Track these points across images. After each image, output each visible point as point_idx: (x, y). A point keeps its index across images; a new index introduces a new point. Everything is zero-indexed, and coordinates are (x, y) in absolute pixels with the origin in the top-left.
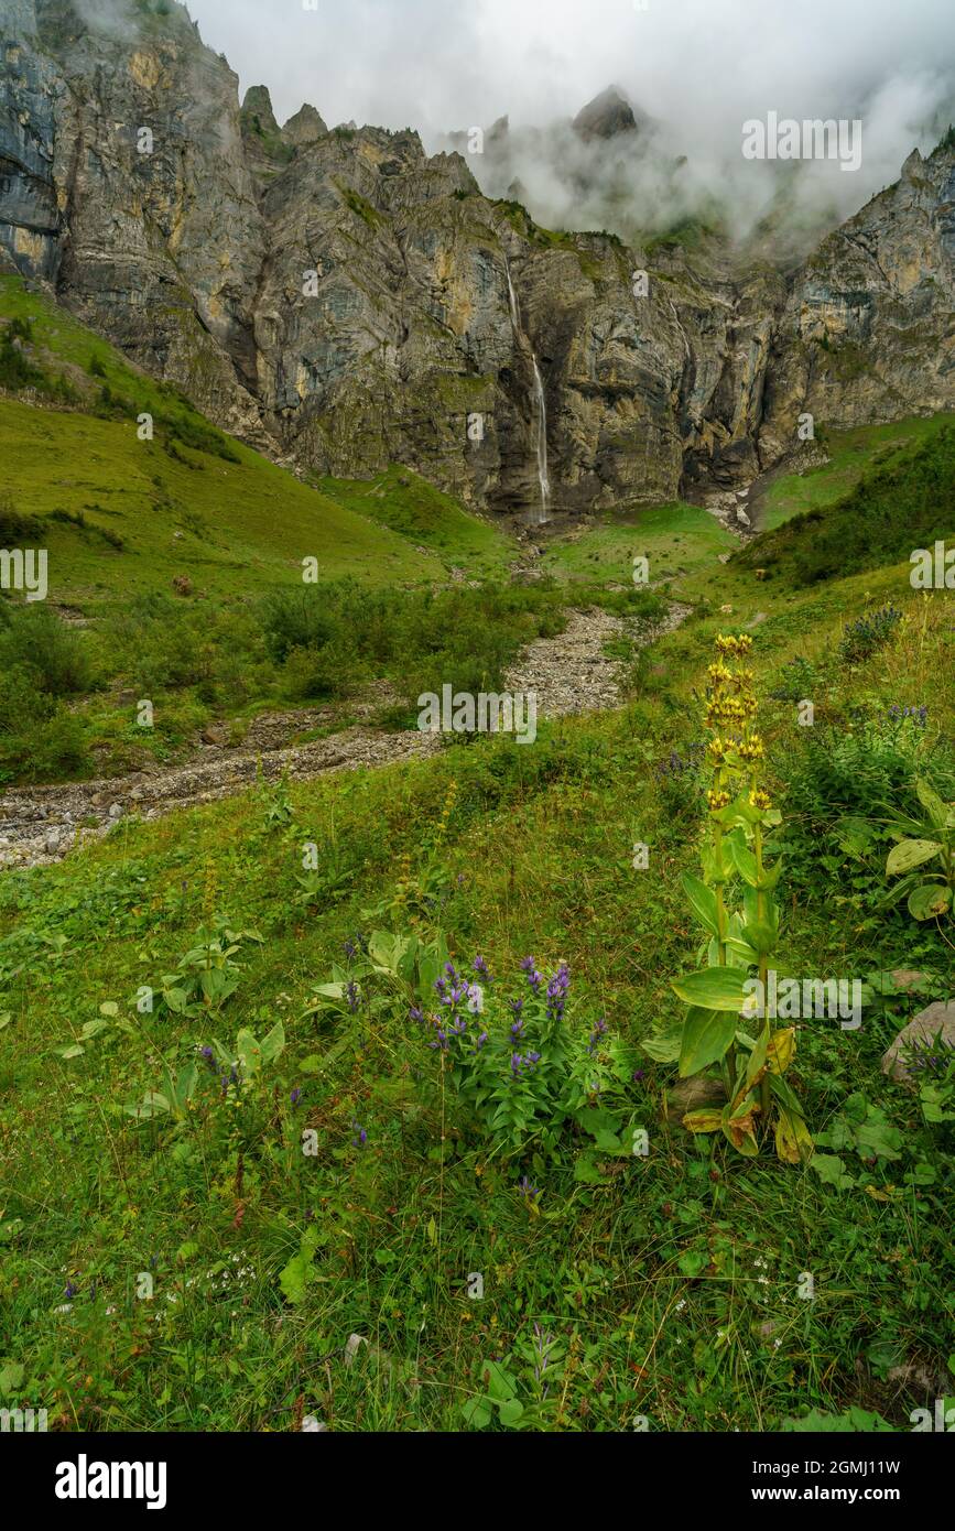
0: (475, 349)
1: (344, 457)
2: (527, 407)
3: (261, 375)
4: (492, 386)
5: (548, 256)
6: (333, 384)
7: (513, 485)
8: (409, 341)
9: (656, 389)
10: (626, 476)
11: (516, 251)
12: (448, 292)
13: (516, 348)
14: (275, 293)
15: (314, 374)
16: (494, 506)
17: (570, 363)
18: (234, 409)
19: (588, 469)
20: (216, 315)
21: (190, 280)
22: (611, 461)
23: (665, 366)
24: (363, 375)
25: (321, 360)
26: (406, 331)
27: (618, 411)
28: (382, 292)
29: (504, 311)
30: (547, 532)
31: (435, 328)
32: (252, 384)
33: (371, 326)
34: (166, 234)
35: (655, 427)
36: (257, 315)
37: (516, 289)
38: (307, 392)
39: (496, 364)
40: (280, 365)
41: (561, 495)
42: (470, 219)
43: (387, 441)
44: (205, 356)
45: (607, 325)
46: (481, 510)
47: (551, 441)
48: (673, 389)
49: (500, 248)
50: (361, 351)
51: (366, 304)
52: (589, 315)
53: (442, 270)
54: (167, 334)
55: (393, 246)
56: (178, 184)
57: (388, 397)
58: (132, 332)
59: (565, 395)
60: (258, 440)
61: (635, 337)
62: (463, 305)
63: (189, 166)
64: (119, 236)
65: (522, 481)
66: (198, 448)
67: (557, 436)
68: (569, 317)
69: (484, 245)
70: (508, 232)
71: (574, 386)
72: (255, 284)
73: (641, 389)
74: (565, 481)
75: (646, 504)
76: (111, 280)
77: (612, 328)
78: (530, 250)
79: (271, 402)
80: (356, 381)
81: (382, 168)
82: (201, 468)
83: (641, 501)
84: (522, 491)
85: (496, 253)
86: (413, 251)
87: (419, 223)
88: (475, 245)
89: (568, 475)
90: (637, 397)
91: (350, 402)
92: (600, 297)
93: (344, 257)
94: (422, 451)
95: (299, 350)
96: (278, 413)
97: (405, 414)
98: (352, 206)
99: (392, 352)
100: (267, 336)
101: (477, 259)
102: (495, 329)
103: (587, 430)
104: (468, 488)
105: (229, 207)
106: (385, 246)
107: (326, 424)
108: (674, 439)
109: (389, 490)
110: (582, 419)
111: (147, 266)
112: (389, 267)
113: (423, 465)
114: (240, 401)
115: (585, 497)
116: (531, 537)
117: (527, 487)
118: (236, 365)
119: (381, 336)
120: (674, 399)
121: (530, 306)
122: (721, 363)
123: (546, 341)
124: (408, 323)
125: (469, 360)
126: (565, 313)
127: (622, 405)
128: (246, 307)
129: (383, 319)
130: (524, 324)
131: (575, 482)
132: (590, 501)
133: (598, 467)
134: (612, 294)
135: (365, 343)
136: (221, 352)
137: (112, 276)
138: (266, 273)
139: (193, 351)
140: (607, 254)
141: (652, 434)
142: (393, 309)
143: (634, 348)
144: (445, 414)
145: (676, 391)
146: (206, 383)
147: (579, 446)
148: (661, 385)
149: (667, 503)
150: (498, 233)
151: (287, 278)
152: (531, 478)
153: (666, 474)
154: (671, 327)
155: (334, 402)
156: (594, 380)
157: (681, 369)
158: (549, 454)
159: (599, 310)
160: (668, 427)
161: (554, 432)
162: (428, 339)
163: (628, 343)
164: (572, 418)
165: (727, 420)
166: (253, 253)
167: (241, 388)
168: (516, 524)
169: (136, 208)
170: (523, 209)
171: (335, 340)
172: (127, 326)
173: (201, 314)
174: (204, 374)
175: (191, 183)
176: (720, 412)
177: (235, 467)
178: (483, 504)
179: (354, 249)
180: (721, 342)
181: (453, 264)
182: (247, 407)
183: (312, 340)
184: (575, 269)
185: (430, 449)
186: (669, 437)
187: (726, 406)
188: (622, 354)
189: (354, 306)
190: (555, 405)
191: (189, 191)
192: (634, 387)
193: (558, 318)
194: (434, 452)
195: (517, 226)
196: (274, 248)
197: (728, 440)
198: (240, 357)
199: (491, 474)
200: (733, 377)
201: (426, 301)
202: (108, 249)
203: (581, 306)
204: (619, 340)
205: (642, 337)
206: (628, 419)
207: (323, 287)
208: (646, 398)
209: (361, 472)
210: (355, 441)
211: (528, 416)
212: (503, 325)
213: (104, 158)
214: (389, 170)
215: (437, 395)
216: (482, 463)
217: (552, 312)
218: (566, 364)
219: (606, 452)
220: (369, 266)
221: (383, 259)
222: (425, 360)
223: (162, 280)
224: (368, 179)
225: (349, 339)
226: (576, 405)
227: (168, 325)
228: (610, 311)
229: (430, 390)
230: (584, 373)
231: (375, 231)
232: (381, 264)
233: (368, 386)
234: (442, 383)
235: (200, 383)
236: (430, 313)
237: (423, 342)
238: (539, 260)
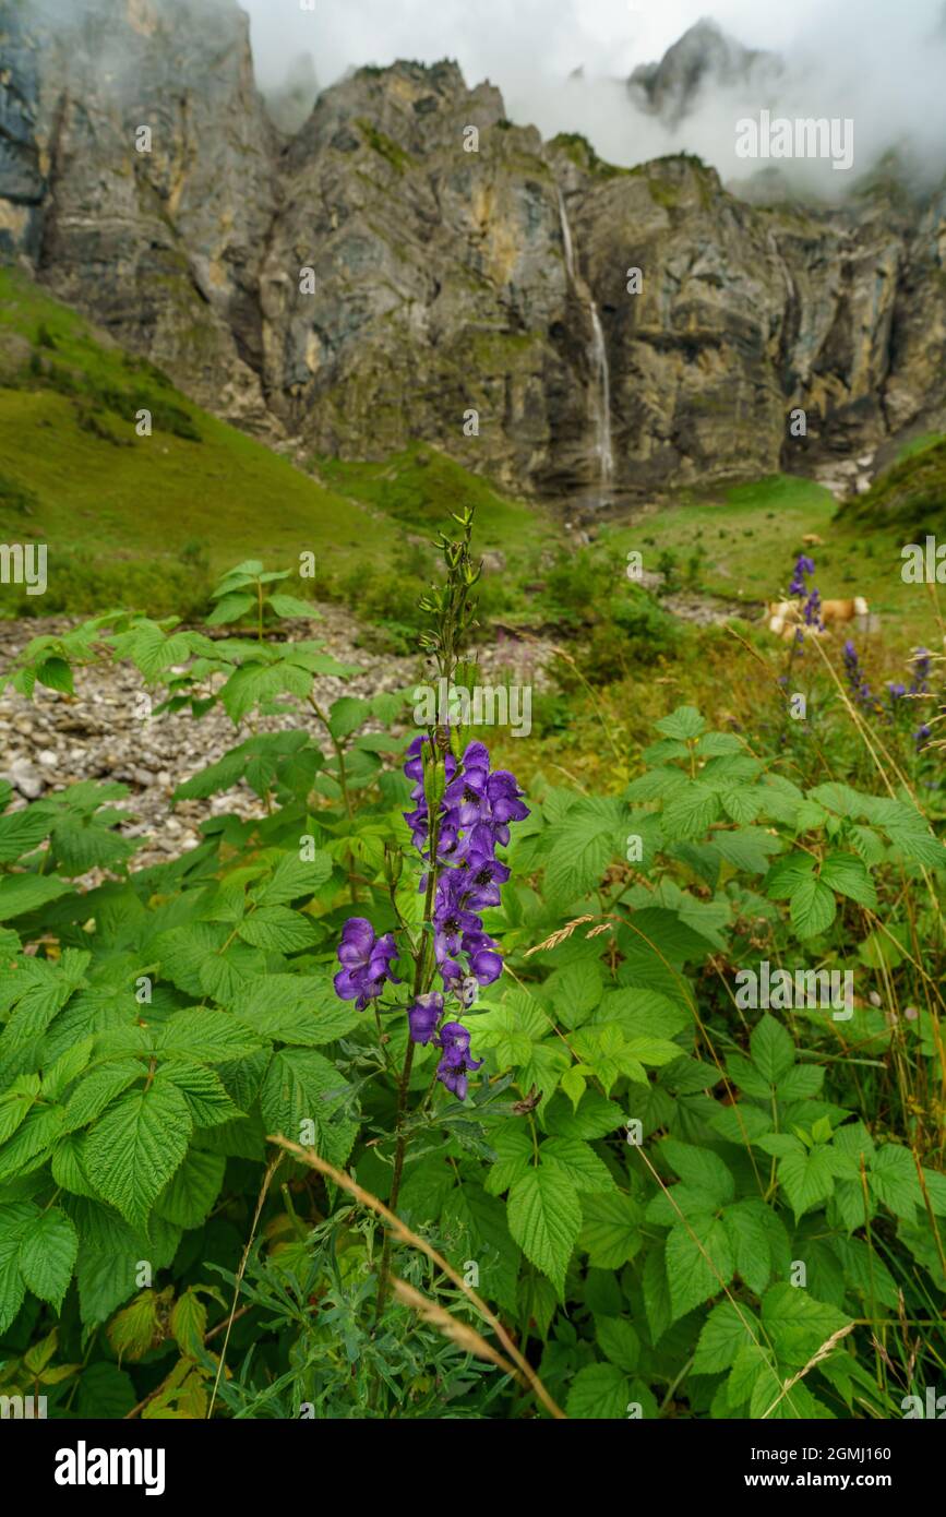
0: (520, 300)
1: (354, 435)
2: (585, 367)
3: (268, 348)
4: (539, 344)
5: (612, 186)
6: (346, 351)
7: (566, 462)
8: (441, 296)
9: (748, 335)
10: (709, 445)
11: (572, 185)
12: (489, 237)
13: (570, 296)
14: (284, 253)
15: (326, 341)
16: (543, 488)
17: (638, 311)
18: (229, 387)
19: (662, 439)
20: (217, 282)
21: (191, 246)
22: (691, 427)
23: (761, 308)
24: (381, 338)
25: (334, 325)
26: (438, 287)
27: (700, 366)
28: (409, 242)
29: (556, 254)
30: (604, 515)
31: (472, 279)
32: (256, 360)
33: (393, 282)
34: (164, 195)
35: (748, 383)
36: (263, 279)
37: (572, 227)
38: (318, 363)
39: (545, 317)
40: (289, 335)
41: (627, 473)
42: (516, 150)
43: (407, 414)
44: (201, 328)
45: (685, 260)
46: (526, 494)
47: (616, 407)
48: (772, 335)
49: (552, 180)
50: (379, 309)
51: (387, 254)
52: (663, 251)
53: (480, 210)
54: (156, 306)
55: (426, 190)
56: (177, 138)
57: (411, 362)
58: (118, 306)
59: (632, 350)
60: (258, 422)
61: (720, 273)
62: (506, 250)
63: (189, 117)
64: (106, 200)
65: (578, 456)
67: (622, 400)
68: (637, 254)
69: (531, 177)
70: (563, 164)
71: (644, 337)
72: (262, 245)
73: (729, 337)
74: (633, 455)
75: (735, 479)
76: (97, 250)
77: (692, 263)
78: (591, 182)
79: (278, 378)
80: (372, 345)
81: (418, 106)
83: (730, 474)
84: (577, 469)
85: (546, 186)
86: (447, 193)
87: (455, 159)
88: (521, 177)
89: (637, 447)
90: (725, 346)
91: (364, 372)
92: (675, 228)
93: (360, 202)
94: (450, 424)
95: (309, 315)
96: (287, 391)
97: (431, 382)
98: (375, 145)
99: (419, 311)
100: (274, 303)
101: (522, 194)
102: (543, 276)
103: (662, 392)
104: (506, 466)
105: (232, 157)
106: (415, 191)
107: (336, 399)
108: (772, 398)
109: (403, 472)
110: (653, 377)
111: (137, 231)
112: (420, 214)
113: (451, 441)
114: (237, 377)
115: (658, 473)
116: (585, 523)
117: (583, 464)
118: (238, 338)
119: (406, 292)
120: (773, 348)
121: (590, 248)
122: (834, 304)
123: (607, 286)
124: (440, 276)
125: (514, 316)
126: (631, 249)
127: (706, 358)
128: (250, 270)
129: (407, 273)
130: (583, 269)
131: (645, 455)
132: (663, 477)
133: (674, 437)
134: (690, 223)
135: (384, 300)
136: (218, 323)
137: (97, 246)
138: (276, 231)
139: (185, 324)
140: (686, 178)
141: (744, 391)
142: (421, 261)
143: (720, 286)
144: (479, 379)
145: (776, 339)
146: (199, 358)
147: (650, 411)
148: (755, 331)
149: (763, 475)
150: (551, 165)
151: (297, 234)
152: (589, 453)
153: (763, 441)
154: (769, 263)
155: (347, 372)
156: (669, 329)
157: (781, 311)
158: (614, 423)
159: (675, 242)
160: (764, 382)
161: (618, 396)
162: (463, 293)
163: (712, 280)
164: (641, 377)
165: (843, 373)
166: (261, 209)
167: (240, 362)
168: (568, 509)
169: (127, 167)
170: (584, 141)
171: (350, 299)
172: (112, 299)
173: (201, 283)
174: (196, 348)
175: (192, 135)
176: (834, 363)
178: (529, 486)
179: (373, 192)
180: (834, 278)
181: (494, 203)
182: (246, 385)
183: (324, 302)
184: (644, 197)
185: (459, 422)
186: (766, 393)
187: (842, 356)
188: (705, 294)
189: (372, 258)
190: (620, 363)
191: (190, 146)
192: (719, 334)
193: (623, 258)
195: (576, 157)
196: (286, 204)
197: (844, 397)
198: (244, 329)
199: (538, 449)
200: (850, 319)
201: (461, 249)
202: (94, 213)
203: (652, 240)
204: (701, 277)
205: (730, 273)
206: (713, 375)
207: (337, 238)
208: (735, 348)
209: (373, 453)
210: (368, 416)
211: (586, 377)
212: (555, 270)
213: (92, 114)
214: (425, 107)
215: (470, 357)
216: (526, 436)
217: (616, 250)
218: (633, 312)
219: (685, 416)
220: (393, 212)
221: (412, 204)
222: (458, 318)
223: (154, 245)
224: (400, 119)
225: (365, 298)
226: (646, 361)
227: (158, 295)
228: (688, 244)
229: (463, 352)
230: (656, 322)
231: (402, 174)
232: (408, 210)
233: (387, 351)
234: (478, 344)
235: (191, 359)
236: (467, 263)
237: (457, 296)
238: (601, 193)
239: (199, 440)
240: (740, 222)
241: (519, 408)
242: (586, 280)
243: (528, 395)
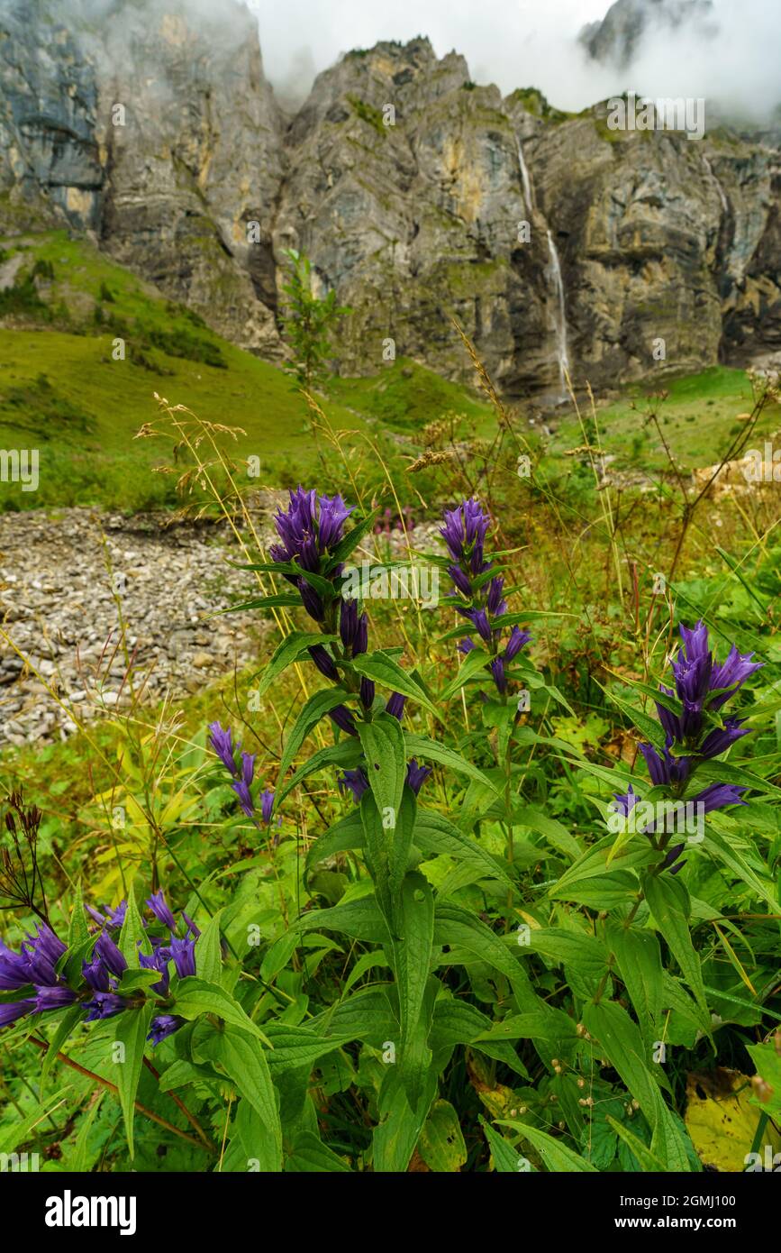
0: (486, 233)
1: (351, 356)
2: (543, 286)
3: (280, 291)
4: (503, 269)
5: (563, 129)
6: (343, 287)
7: (529, 367)
8: (419, 236)
9: (687, 247)
11: (528, 131)
12: (458, 182)
13: (529, 226)
14: (291, 210)
15: (326, 280)
16: (509, 391)
17: (589, 234)
18: (250, 323)
19: (612, 343)
21: (216, 212)
22: (638, 330)
23: (698, 223)
24: (371, 275)
25: (332, 266)
27: (644, 277)
28: (391, 192)
29: (516, 191)
30: (562, 411)
31: (445, 219)
32: (271, 300)
33: (380, 227)
34: (195, 173)
35: (688, 288)
36: (275, 233)
37: (529, 168)
38: (321, 297)
39: (508, 246)
40: (296, 277)
41: (581, 373)
42: (479, 107)
43: (394, 336)
44: (226, 277)
45: (629, 187)
46: (495, 396)
47: (571, 318)
48: (708, 246)
49: (511, 129)
50: (369, 250)
51: (373, 205)
52: (608, 180)
53: (450, 160)
54: (191, 262)
55: (404, 148)
56: (204, 126)
57: (396, 292)
58: (162, 264)
59: (584, 268)
60: (274, 350)
61: (660, 195)
62: (473, 192)
63: (213, 107)
64: (151, 180)
65: (539, 362)
66: (181, 356)
67: (576, 312)
68: (586, 186)
69: (493, 128)
70: (520, 115)
71: (594, 257)
72: (273, 205)
73: (670, 250)
74: (586, 358)
75: (679, 373)
76: (145, 221)
77: (635, 189)
78: (545, 128)
79: (289, 313)
80: (364, 281)
81: (396, 79)
82: (172, 374)
83: (673, 369)
84: (539, 372)
85: (506, 134)
86: (422, 148)
87: (429, 119)
88: (484, 129)
89: (590, 351)
90: (666, 259)
91: (358, 303)
92: (619, 160)
93: (351, 163)
94: (430, 341)
95: (313, 260)
97: (413, 307)
98: (362, 115)
99: (401, 249)
100: (284, 252)
101: (486, 143)
102: (506, 211)
103: (611, 302)
104: (478, 374)
105: (247, 136)
106: (396, 150)
107: (336, 327)
108: (711, 301)
109: (391, 384)
110: (603, 290)
111: (175, 203)
112: (400, 169)
113: (430, 356)
114: (256, 315)
115: (610, 372)
116: (546, 418)
117: (544, 368)
118: (256, 282)
119: (390, 234)
120: (710, 257)
121: (545, 184)
122: (765, 214)
123: (561, 215)
124: (418, 219)
125: (481, 248)
126: (581, 183)
127: (649, 270)
128: (264, 227)
129: (392, 218)
130: (540, 202)
131: (597, 357)
132: (614, 376)
133: (623, 340)
134: (632, 154)
135: (372, 243)
136: (240, 272)
137: (145, 217)
138: (284, 193)
139: (214, 275)
141: (684, 296)
143: (660, 206)
144: (453, 302)
145: (712, 249)
146: (225, 302)
147: (601, 319)
148: (693, 243)
149: (704, 368)
150: (510, 117)
151: (301, 194)
152: (548, 359)
153: (703, 338)
154: (704, 182)
155: (344, 303)
156: (616, 247)
157: (717, 224)
158: (569, 331)
159: (619, 172)
160: (702, 287)
161: (573, 308)
162: (438, 231)
163: (653, 202)
164: (593, 291)
165: (774, 274)
166: (271, 176)
167: (258, 303)
168: (531, 407)
169: (166, 153)
170: (538, 93)
171: (344, 244)
172: (158, 259)
173: (225, 240)
174: (223, 294)
175: (215, 122)
176: (766, 266)
177: (220, 371)
178: (498, 391)
179: (361, 153)
180: (764, 191)
181: (462, 152)
182: (263, 320)
183: (323, 248)
184: (591, 136)
185: (437, 339)
186: (704, 297)
188: (647, 215)
189: (362, 209)
190: (574, 280)
191: (214, 131)
192: (661, 249)
193: (574, 190)
194: (442, 341)
195: (531, 108)
196: (291, 170)
197: (776, 296)
198: (261, 275)
199: (504, 358)
201: (435, 195)
202: (141, 192)
203: (599, 172)
204: (642, 201)
205: (670, 194)
206: (656, 285)
207: (332, 195)
208: (676, 259)
209: (366, 369)
210: (362, 339)
211: (544, 294)
212: (515, 205)
213: (137, 112)
214: (402, 79)
215: (445, 283)
216: (494, 348)
217: (568, 184)
218: (584, 235)
219: (632, 322)
220: (378, 169)
221: (394, 161)
222: (434, 252)
223: (189, 214)
224: (381, 92)
225: (357, 242)
226: (596, 276)
227: (192, 253)
228: (632, 172)
229: (439, 280)
230: (604, 242)
231: (385, 137)
232: (391, 166)
233: (376, 284)
234: (451, 272)
235: (219, 303)
236: (440, 206)
237: (432, 234)
238: (554, 136)
239: (225, 367)
240: (677, 149)
241: (487, 324)
242: (543, 212)
243: (494, 313)
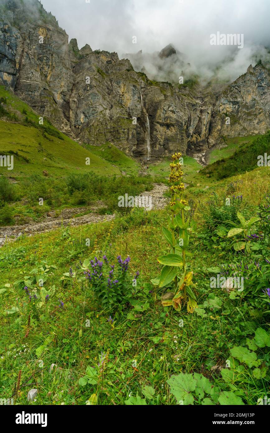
0: (131, 111)
1: (93, 139)
2: (145, 128)
3: (71, 116)
5: (152, 88)
6: (91, 119)
7: (140, 149)
8: (113, 109)
9: (180, 124)
10: (171, 148)
11: (143, 86)
12: (124, 96)
13: (142, 112)
14: (76, 94)
15: (86, 116)
16: (135, 155)
17: (157, 116)
18: (63, 125)
19: (161, 146)
20: (59, 99)
21: (53, 89)
22: (168, 143)
23: (183, 119)
24: (100, 117)
25: (88, 113)
26: (112, 106)
27: (170, 130)
28: (106, 95)
29: (139, 102)
30: (149, 162)
31: (120, 105)
32: (68, 118)
33: (102, 104)
34: (46, 76)
35: (180, 135)
36: (71, 100)
37: (143, 96)
38: (84, 121)
39: (136, 116)
40: (76, 113)
41: (153, 153)
42: (130, 77)
43: (105, 135)
44: (55, 110)
45: (167, 107)
46: (131, 156)
47: (151, 138)
48: (185, 125)
49: (139, 85)
50: (99, 111)
51: (101, 98)
52: (163, 104)
53: (122, 90)
54: (45, 104)
55: (109, 83)
56: (50, 63)
57: (106, 123)
58: (35, 103)
59: (155, 125)
60: (69, 134)
61: (175, 110)
62: (128, 100)
63: (53, 59)
64: (33, 76)
65: (143, 148)
66: (52, 135)
67: (153, 136)
68: (157, 104)
69: (134, 84)
71: (158, 123)
72: (70, 91)
73: (176, 124)
74: (155, 149)
76: (30, 88)
77: (169, 108)
78: (147, 86)
79: (73, 123)
80: (97, 119)
81: (107, 62)
82: (52, 141)
84: (142, 151)
86: (115, 84)
87: (117, 77)
88: (132, 84)
89: (155, 147)
90: (175, 126)
91: (95, 125)
92: (165, 99)
93: (95, 85)
94: (115, 139)
95: (82, 110)
96: (75, 127)
97: (111, 128)
98: (98, 72)
99: (108, 111)
100: (73, 105)
101: (132, 87)
102: (137, 107)
103: (161, 135)
104: (127, 149)
105: (64, 70)
106: (107, 83)
107: (89, 130)
108: (185, 139)
109: (105, 149)
110: (160, 132)
111: (40, 85)
112: (108, 88)
113: (115, 143)
114: (64, 123)
116: (145, 164)
117: (144, 150)
118: (64, 113)
119: (105, 107)
120: (185, 127)
121: (146, 101)
122: (198, 119)
123: (151, 110)
124: (112, 104)
125: (129, 115)
126: (156, 103)
127: (171, 128)
128: (67, 97)
129: (105, 102)
130: (145, 105)
131: (157, 149)
132: (161, 154)
133: (164, 145)
134: (169, 99)
135: (100, 109)
136: (60, 109)
137: (30, 87)
138: (74, 88)
139: (52, 109)
140: (168, 88)
141: (179, 137)
142: (109, 100)
143: (174, 113)
144: (122, 129)
145: (186, 125)
146: (55, 118)
147: (159, 139)
148: (182, 124)
150: (138, 81)
151: (79, 90)
152: (145, 148)
153: (183, 148)
154: (185, 108)
155: (91, 124)
156: (163, 121)
157: (187, 120)
158: (151, 141)
159: (165, 102)
160: (183, 135)
162: (118, 108)
163: (173, 112)
164: (157, 131)
165: (199, 134)
166: (70, 83)
167: (65, 119)
168: (141, 160)
169: (38, 69)
170: (145, 75)
171: (92, 107)
172: (34, 101)
173: (55, 99)
174: (55, 115)
175: (54, 63)
176: (198, 132)
177: (62, 141)
178: (132, 154)
179: (98, 83)
180: (198, 113)
181: (126, 89)
182: (67, 125)
183: (86, 107)
184: (159, 92)
185: (117, 138)
187: (199, 130)
188: (172, 115)
189: (98, 99)
190: (152, 128)
191: (53, 65)
192: (174, 124)
193: (154, 104)
194: (118, 139)
195: (143, 79)
196: (76, 82)
197: (200, 139)
198: (65, 111)
199: (134, 146)
200: (201, 122)
201: (118, 98)
202: (29, 80)
203: (160, 101)
204: (170, 111)
205: (177, 110)
206: (172, 133)
207: (89, 93)
208: (177, 127)
209: (98, 144)
210: (96, 135)
211: (145, 130)
212: (139, 105)
213: (30, 55)
214: (109, 62)
215: (120, 123)
216: (132, 143)
217: (152, 103)
218: (156, 117)
219: (166, 141)
220: (102, 88)
221: (106, 86)
222: (117, 114)
223: (44, 89)
224: (103, 65)
225: (96, 107)
226: (158, 128)
227: (45, 101)
228: (168, 103)
229: (118, 122)
230: (161, 120)
231: (104, 79)
232: (106, 87)
233: (101, 120)
234: (121, 120)
235: (53, 118)
236: (119, 101)
237: (117, 109)
238: (149, 89)
240: (179, 99)
241: (131, 136)
242: (145, 108)
243: (132, 133)
